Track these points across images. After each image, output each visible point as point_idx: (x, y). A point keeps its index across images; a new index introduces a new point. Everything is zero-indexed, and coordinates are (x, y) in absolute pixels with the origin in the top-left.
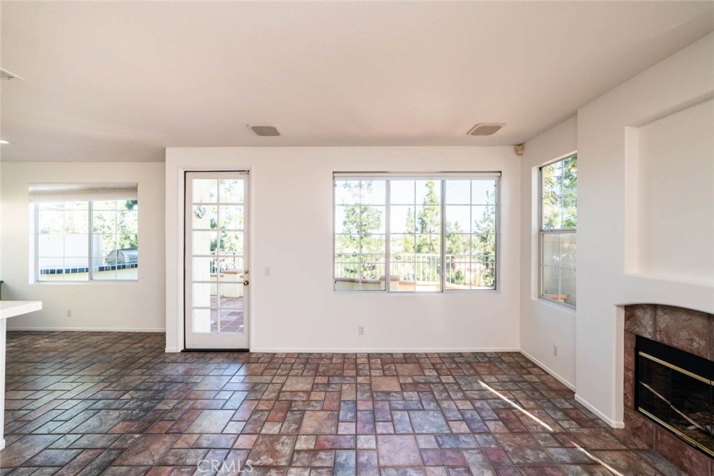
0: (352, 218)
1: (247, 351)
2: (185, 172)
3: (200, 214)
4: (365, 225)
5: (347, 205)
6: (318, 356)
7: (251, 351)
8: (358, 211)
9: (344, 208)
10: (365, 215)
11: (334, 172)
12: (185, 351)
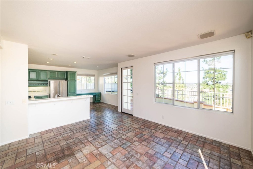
0: (208, 75)
1: (133, 115)
2: (122, 68)
3: (127, 78)
4: (216, 78)
5: (205, 70)
6: (148, 121)
7: (134, 116)
8: (212, 72)
9: (204, 71)
10: (216, 73)
11: (154, 63)
12: (122, 112)
